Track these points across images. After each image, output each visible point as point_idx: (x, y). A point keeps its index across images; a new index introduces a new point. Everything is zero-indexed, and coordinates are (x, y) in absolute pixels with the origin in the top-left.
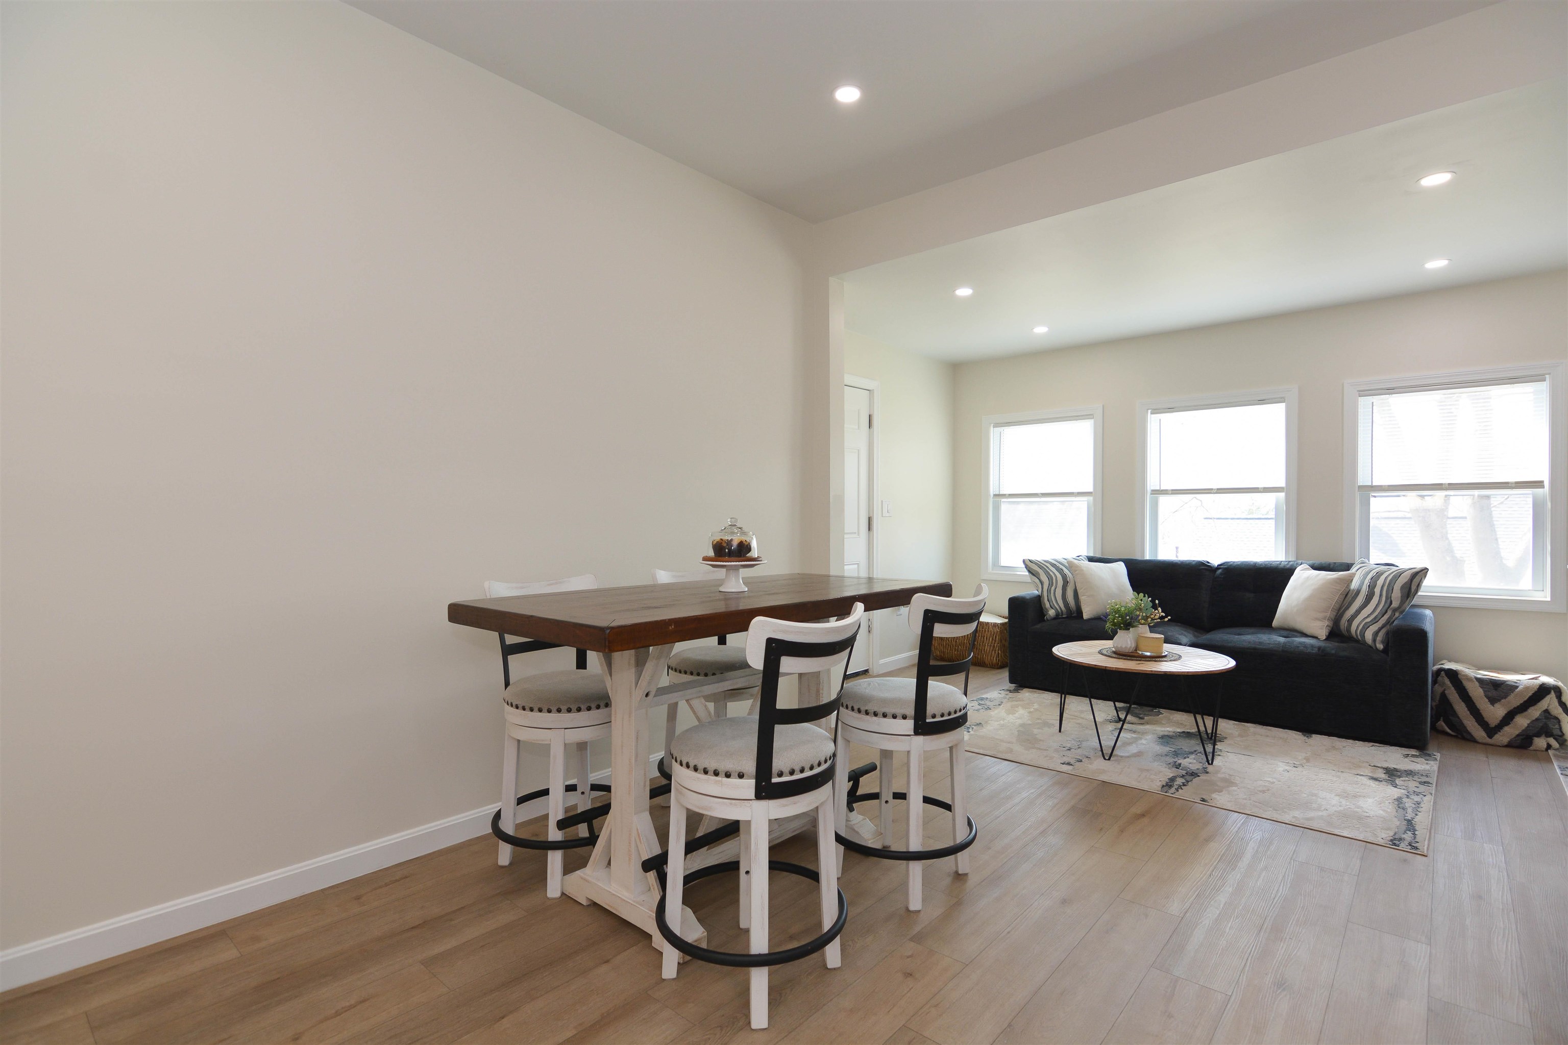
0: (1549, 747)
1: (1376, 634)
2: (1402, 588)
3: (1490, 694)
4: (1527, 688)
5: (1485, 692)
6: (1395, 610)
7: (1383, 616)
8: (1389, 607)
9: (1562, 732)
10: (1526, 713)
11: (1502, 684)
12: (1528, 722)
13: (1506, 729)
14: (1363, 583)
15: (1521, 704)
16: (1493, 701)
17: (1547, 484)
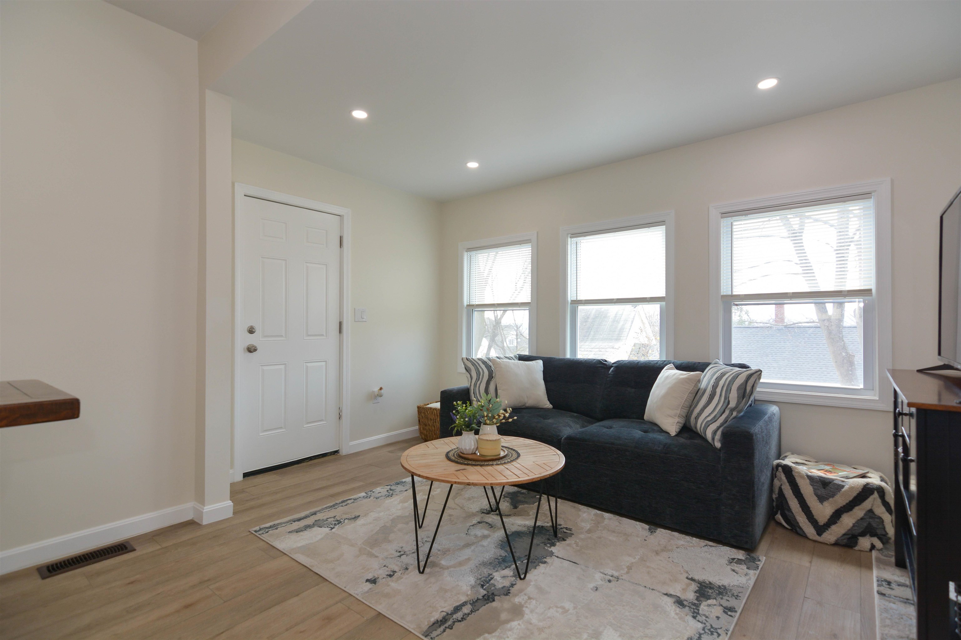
0: (873, 547)
1: (715, 433)
2: (739, 388)
3: (819, 493)
4: (852, 488)
5: (815, 490)
6: (732, 410)
7: (721, 415)
8: (726, 407)
9: (885, 531)
10: (851, 513)
11: (830, 483)
12: (854, 521)
13: (833, 527)
14: (710, 382)
15: (847, 504)
16: (822, 499)
17: (874, 291)
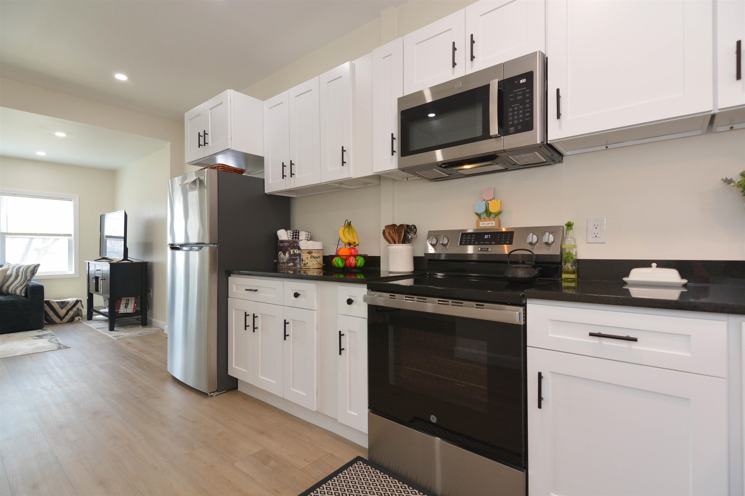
0: (79, 319)
1: (21, 290)
2: (31, 272)
3: (61, 306)
4: (73, 302)
5: (59, 306)
6: (28, 280)
7: (24, 283)
8: (26, 279)
9: (82, 314)
10: (72, 310)
11: (65, 302)
12: (73, 313)
13: (67, 316)
14: (13, 271)
15: (71, 308)
16: (62, 308)
17: (73, 235)
